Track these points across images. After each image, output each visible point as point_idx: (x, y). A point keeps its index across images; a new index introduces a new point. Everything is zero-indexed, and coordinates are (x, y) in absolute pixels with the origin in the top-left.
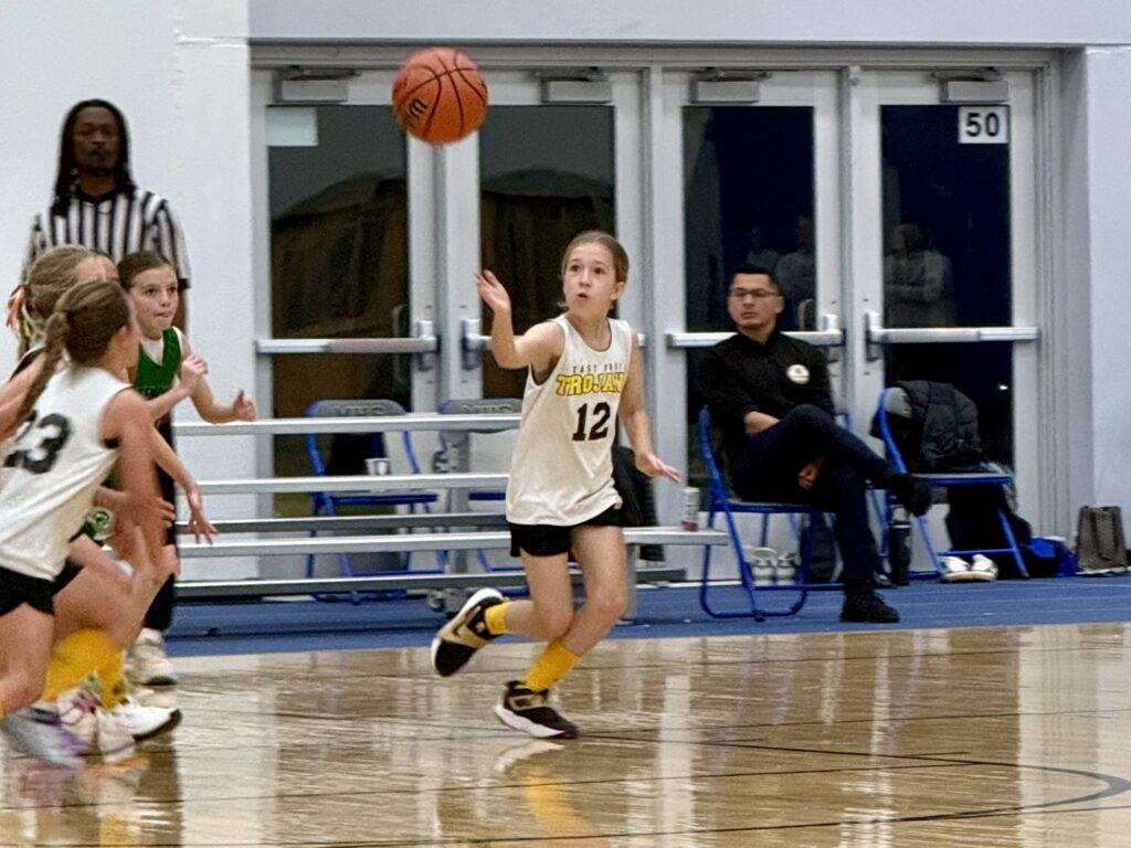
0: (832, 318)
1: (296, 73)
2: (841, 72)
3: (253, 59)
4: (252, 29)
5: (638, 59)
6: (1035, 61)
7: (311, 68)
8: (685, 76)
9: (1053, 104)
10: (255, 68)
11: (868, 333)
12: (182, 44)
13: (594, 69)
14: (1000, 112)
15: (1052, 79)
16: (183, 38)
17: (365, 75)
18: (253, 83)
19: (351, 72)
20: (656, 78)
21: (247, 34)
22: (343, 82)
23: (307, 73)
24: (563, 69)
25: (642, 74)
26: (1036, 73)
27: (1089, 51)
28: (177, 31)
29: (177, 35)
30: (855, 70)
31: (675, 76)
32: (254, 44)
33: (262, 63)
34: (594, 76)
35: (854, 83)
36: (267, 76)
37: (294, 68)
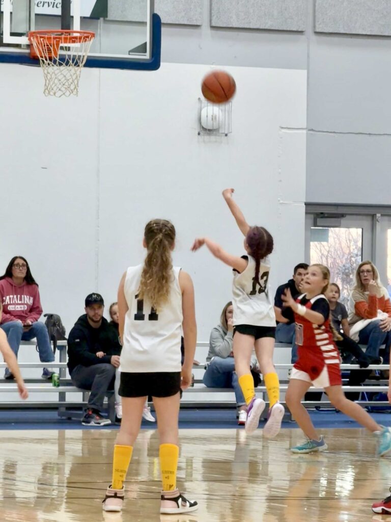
1: (322, 215)
3: (306, 210)
4: (306, 198)
7: (328, 214)
10: (306, 213)
12: (281, 204)
16: (281, 202)
17: (348, 217)
18: (306, 218)
19: (342, 216)
21: (305, 201)
22: (339, 219)
23: (326, 215)
28: (279, 199)
29: (279, 201)
32: (307, 204)
33: (309, 211)
36: (312, 216)
37: (322, 213)
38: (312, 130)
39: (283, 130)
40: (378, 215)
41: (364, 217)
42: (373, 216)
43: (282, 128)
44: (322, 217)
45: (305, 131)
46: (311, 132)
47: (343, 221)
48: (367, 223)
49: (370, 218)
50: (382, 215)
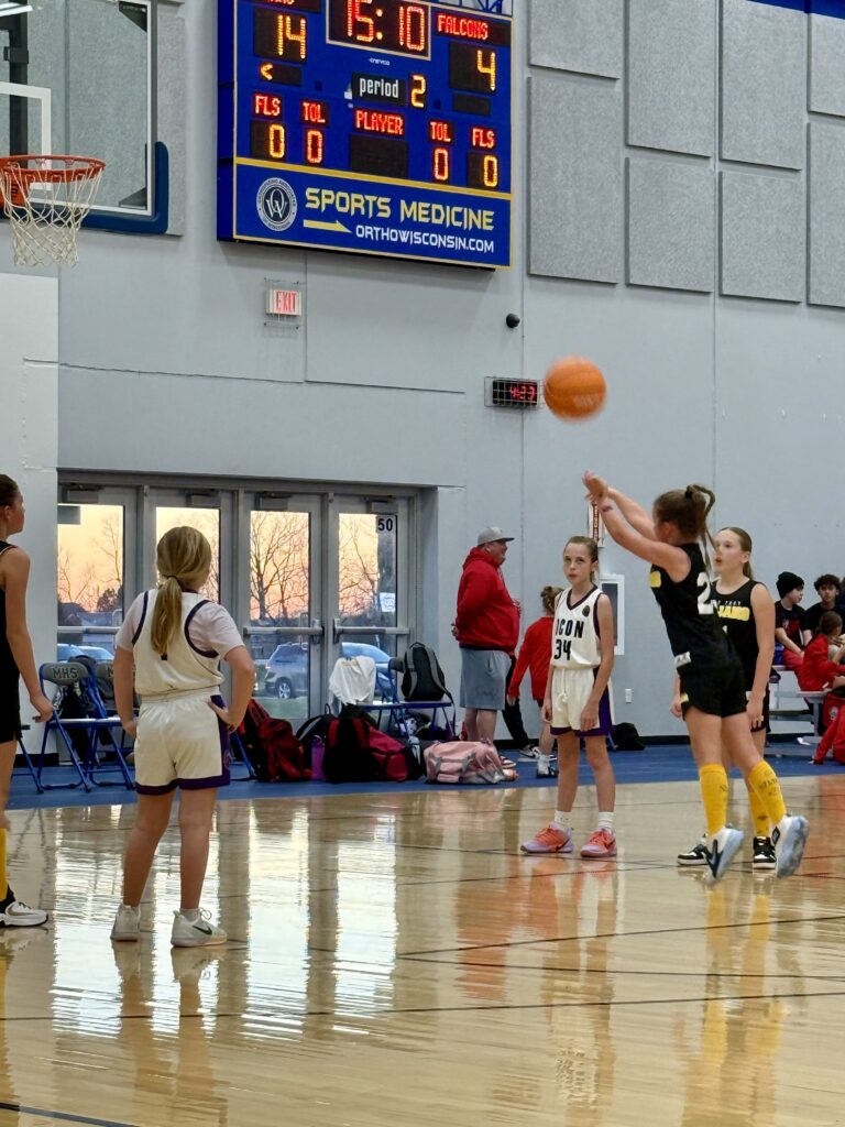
0: (317, 621)
1: (74, 487)
2: (323, 496)
3: (59, 479)
4: (59, 462)
5: (233, 487)
6: (410, 494)
7: (82, 484)
8: (252, 496)
9: (419, 515)
10: (59, 484)
11: (334, 629)
13: (212, 490)
14: (393, 519)
15: (418, 503)
17: (107, 490)
19: (99, 487)
20: (241, 495)
21: (57, 466)
22: (96, 492)
23: (79, 487)
24: (196, 489)
25: (234, 494)
26: (410, 500)
27: (439, 489)
28: (24, 462)
30: (331, 495)
31: (249, 495)
32: (60, 471)
33: (62, 481)
34: (212, 493)
35: (331, 501)
36: (63, 487)
37: (74, 484)
38: (65, 364)
39: (27, 364)
40: (146, 487)
41: (127, 490)
42: (138, 489)
43: (27, 360)
44: (72, 490)
45: (56, 366)
46: (64, 367)
47: (101, 494)
48: (130, 497)
49: (133, 491)
50: (151, 487)
